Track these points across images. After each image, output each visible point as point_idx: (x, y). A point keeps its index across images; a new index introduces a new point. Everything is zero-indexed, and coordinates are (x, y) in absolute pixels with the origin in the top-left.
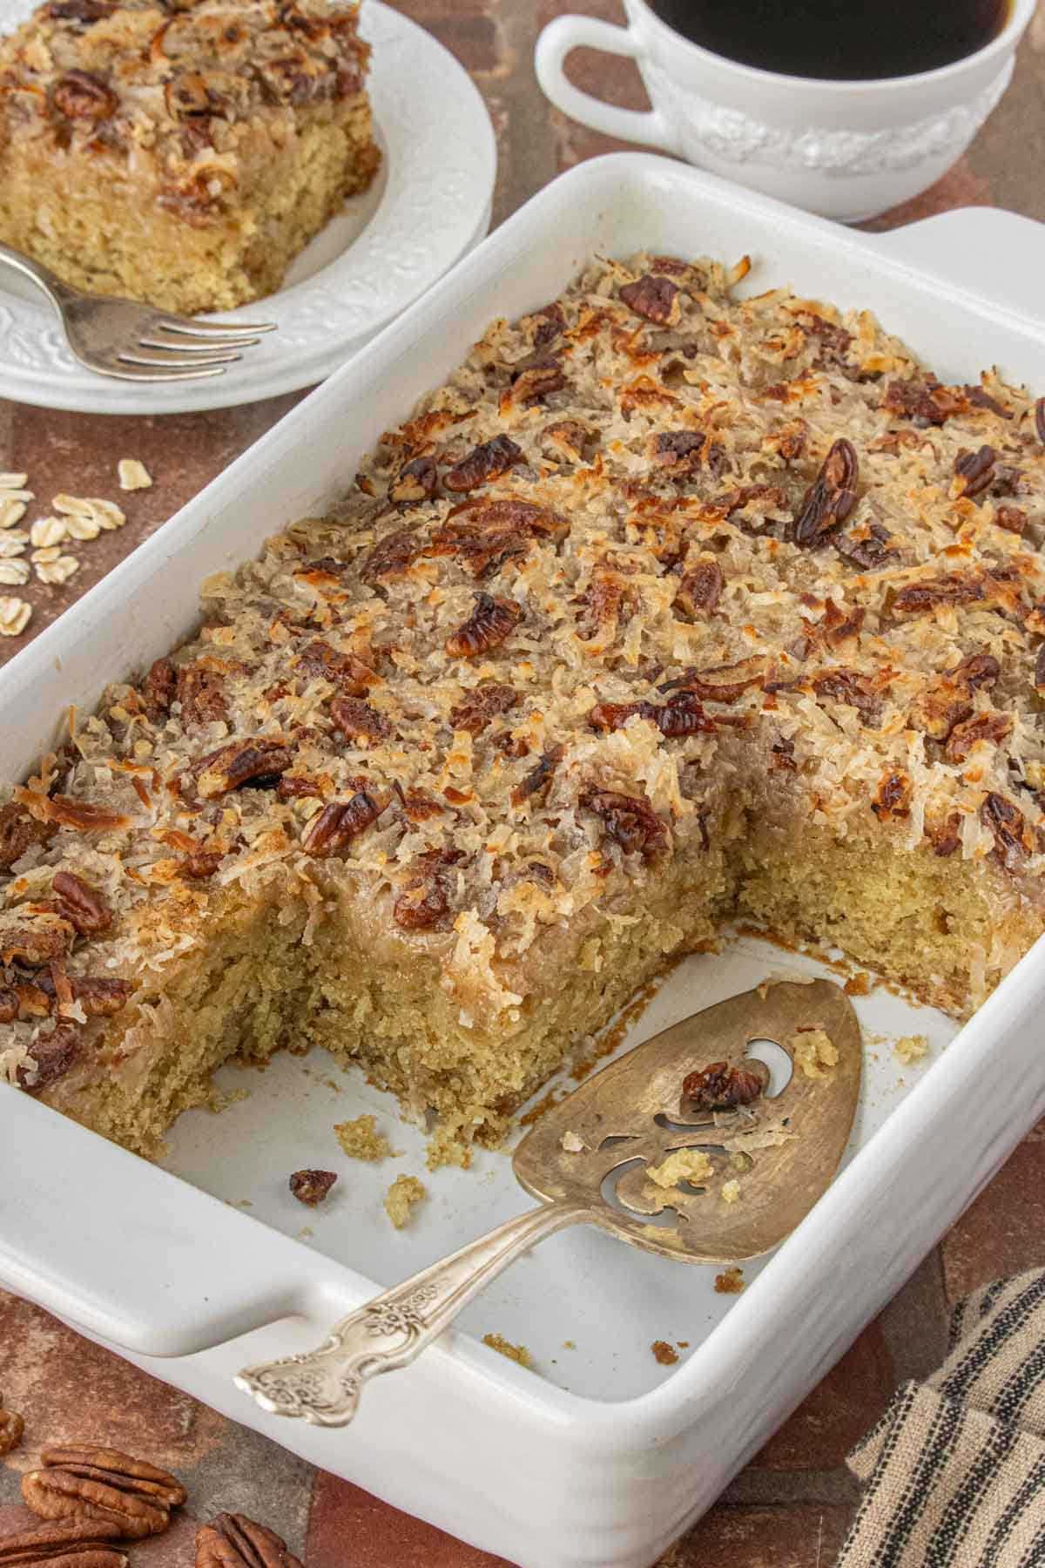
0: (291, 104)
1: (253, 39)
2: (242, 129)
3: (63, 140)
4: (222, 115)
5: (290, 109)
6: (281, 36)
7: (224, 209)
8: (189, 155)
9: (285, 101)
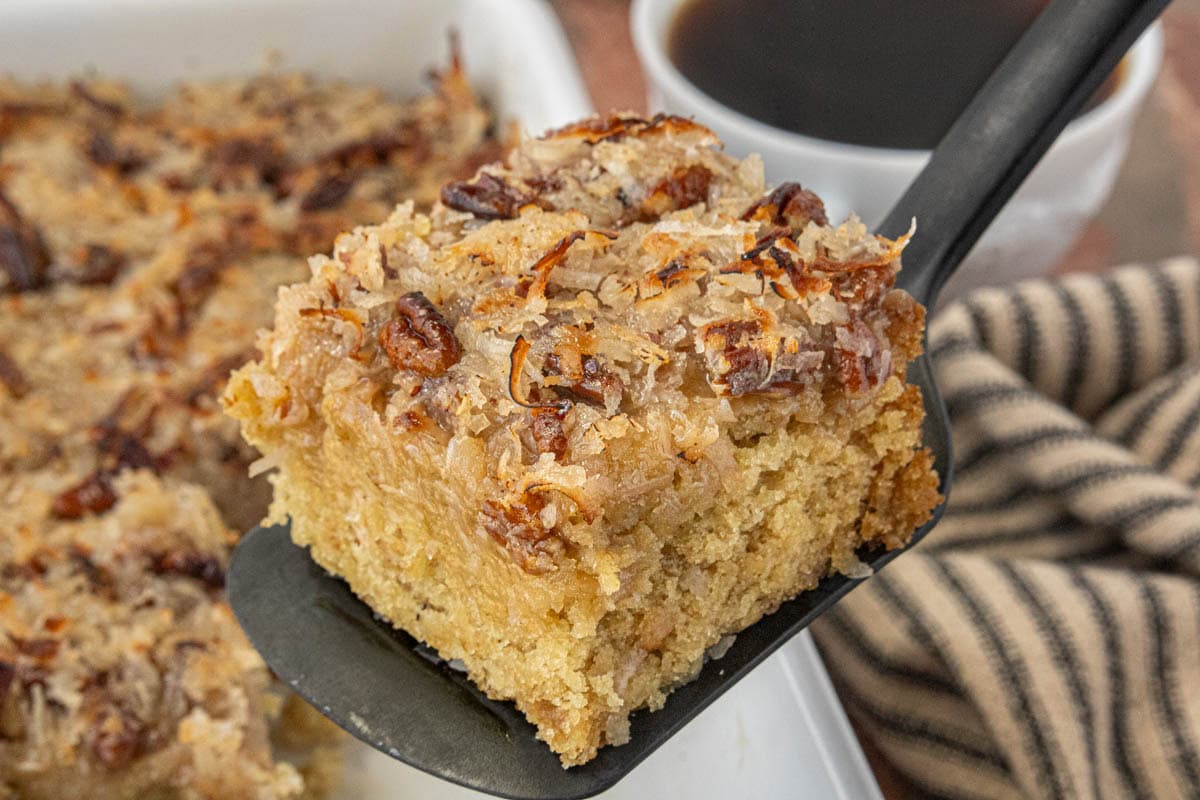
0: (727, 393)
1: (702, 285)
2: (618, 428)
3: (381, 398)
4: (595, 401)
5: (724, 402)
6: (749, 282)
7: (571, 549)
8: (530, 458)
9: (719, 388)
